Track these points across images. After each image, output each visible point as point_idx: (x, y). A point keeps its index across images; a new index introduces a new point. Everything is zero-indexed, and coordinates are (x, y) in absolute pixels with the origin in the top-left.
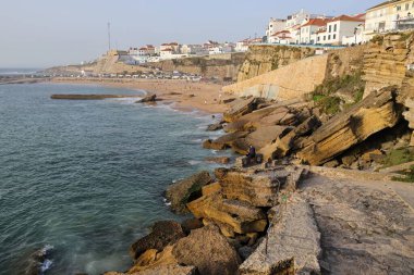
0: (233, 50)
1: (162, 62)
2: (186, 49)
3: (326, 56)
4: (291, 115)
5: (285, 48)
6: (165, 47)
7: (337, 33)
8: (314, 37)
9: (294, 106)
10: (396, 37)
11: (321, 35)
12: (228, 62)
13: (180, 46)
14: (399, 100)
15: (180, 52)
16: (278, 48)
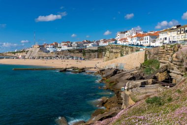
0: (98, 45)
1: (63, 51)
2: (74, 44)
3: (144, 51)
4: (132, 76)
5: (126, 46)
6: (64, 44)
7: (148, 41)
8: (139, 42)
9: (133, 72)
10: (169, 46)
11: (142, 41)
12: (96, 51)
13: (72, 43)
14: (168, 70)
15: (71, 46)
16: (123, 46)
